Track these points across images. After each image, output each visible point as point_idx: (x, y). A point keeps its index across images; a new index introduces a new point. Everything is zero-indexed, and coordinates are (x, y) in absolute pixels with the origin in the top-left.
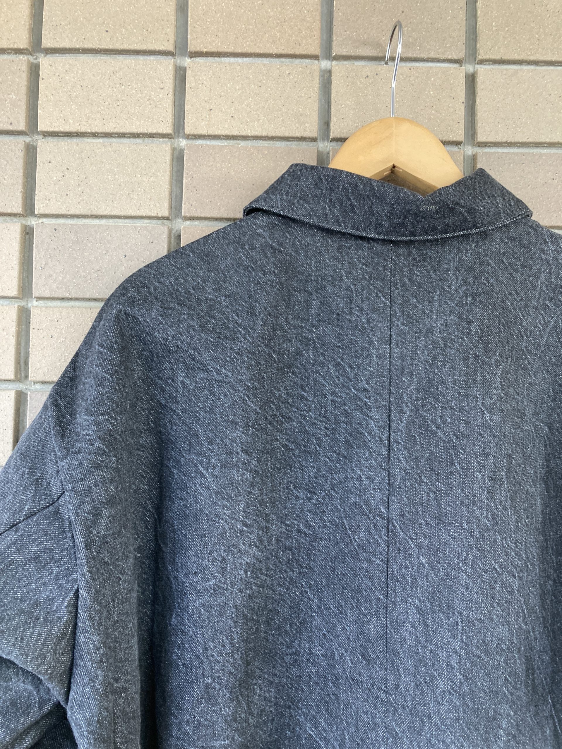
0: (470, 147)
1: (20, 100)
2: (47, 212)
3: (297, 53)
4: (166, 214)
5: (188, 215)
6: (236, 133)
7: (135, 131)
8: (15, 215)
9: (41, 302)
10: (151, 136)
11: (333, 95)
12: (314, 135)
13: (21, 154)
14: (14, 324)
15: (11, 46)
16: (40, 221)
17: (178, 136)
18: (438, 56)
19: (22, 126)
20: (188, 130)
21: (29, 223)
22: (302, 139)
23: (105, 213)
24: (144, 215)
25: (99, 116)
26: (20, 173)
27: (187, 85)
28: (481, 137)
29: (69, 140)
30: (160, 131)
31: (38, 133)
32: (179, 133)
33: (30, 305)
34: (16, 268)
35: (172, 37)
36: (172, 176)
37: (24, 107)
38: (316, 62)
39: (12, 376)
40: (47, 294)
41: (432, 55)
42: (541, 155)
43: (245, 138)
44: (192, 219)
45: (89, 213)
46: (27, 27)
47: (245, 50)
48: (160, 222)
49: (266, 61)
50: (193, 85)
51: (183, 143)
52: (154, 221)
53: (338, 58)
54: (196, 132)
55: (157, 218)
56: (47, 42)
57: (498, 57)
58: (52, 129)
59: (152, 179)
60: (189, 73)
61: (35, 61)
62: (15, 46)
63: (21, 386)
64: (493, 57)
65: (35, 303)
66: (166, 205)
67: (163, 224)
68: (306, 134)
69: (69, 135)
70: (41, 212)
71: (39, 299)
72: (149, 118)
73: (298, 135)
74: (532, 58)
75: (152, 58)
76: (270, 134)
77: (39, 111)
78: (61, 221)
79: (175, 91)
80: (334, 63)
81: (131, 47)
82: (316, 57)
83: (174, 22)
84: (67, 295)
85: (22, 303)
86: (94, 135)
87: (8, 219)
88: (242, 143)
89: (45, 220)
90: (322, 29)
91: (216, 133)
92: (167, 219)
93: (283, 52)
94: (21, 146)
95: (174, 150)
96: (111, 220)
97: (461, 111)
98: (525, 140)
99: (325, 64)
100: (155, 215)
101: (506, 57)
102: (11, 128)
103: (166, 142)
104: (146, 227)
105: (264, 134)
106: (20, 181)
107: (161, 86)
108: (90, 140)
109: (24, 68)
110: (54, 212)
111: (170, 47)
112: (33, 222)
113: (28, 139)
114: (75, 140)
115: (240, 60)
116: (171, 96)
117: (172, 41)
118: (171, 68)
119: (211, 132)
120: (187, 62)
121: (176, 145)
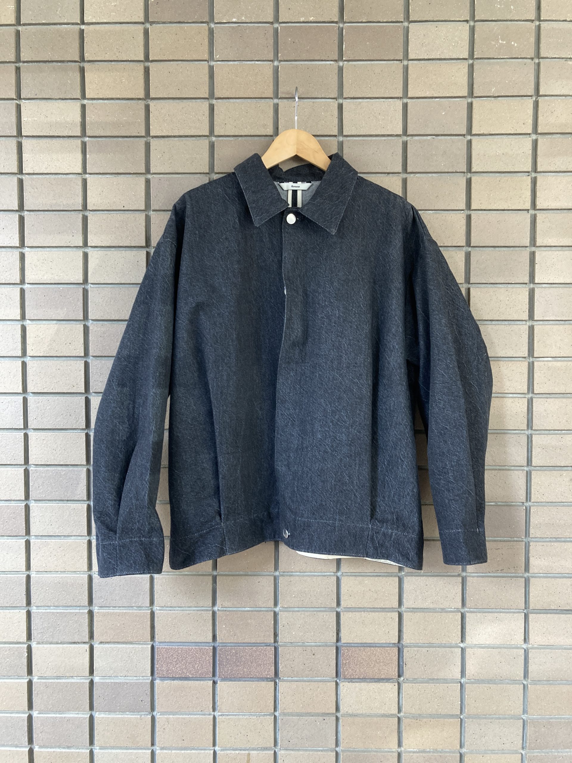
0: (341, 137)
1: (142, 122)
2: (156, 172)
3: (263, 96)
4: (208, 171)
5: (217, 172)
6: (237, 134)
7: (193, 134)
8: (141, 174)
9: (154, 212)
10: (200, 136)
11: (279, 116)
12: (272, 134)
13: (144, 146)
14: (144, 222)
15: (137, 97)
16: (153, 176)
17: (211, 136)
18: (325, 97)
19: (143, 134)
20: (216, 134)
21: (147, 177)
22: (266, 136)
23: (181, 172)
24: (198, 172)
25: (176, 128)
26: (143, 155)
27: (215, 113)
28: (345, 134)
29: (163, 139)
30: (204, 134)
31: (150, 136)
32: (212, 134)
33: (149, 214)
34: (144, 197)
35: (207, 91)
36: (209, 154)
37: (144, 125)
38: (272, 100)
39: (144, 244)
40: (158, 209)
41: (323, 96)
42: (371, 140)
43: (241, 136)
44: (218, 173)
45: (174, 172)
46: (143, 88)
47: (240, 96)
48: (205, 175)
49: (249, 100)
50: (218, 113)
51: (214, 139)
52: (202, 175)
53: (281, 98)
54: (219, 134)
55: (204, 173)
56: (152, 95)
57: (352, 96)
58: (156, 135)
59: (201, 156)
60: (215, 107)
61: (147, 103)
62: (139, 97)
63: (148, 250)
64: (350, 96)
65: (152, 212)
66: (208, 167)
67: (206, 176)
68: (268, 134)
69: (163, 137)
70: (154, 172)
71: (154, 211)
72: (198, 128)
73: (265, 134)
74: (367, 96)
75: (199, 100)
76: (252, 134)
77: (151, 127)
78: (161, 176)
79: (209, 115)
80: (280, 100)
81: (189, 97)
82: (272, 98)
83: (208, 85)
84: (166, 209)
85: (147, 213)
86: (174, 137)
87: (138, 175)
88: (240, 138)
89: (154, 176)
90: (274, 85)
91: (228, 134)
92: (208, 173)
93: (257, 97)
94: (144, 143)
95: (210, 142)
96: (183, 175)
97: (336, 121)
98: (364, 134)
99: (276, 101)
100: (202, 172)
101: (355, 96)
102: (138, 135)
103: (206, 139)
104: (199, 178)
105: (249, 134)
106: (144, 159)
107: (204, 114)
108: (173, 139)
109: (143, 107)
110: (159, 172)
111: (207, 96)
112: (149, 176)
113: (145, 139)
114: (166, 139)
115: (238, 100)
116: (208, 118)
117: (208, 93)
118: (208, 105)
119: (226, 134)
120: (214, 102)
121: (210, 140)
